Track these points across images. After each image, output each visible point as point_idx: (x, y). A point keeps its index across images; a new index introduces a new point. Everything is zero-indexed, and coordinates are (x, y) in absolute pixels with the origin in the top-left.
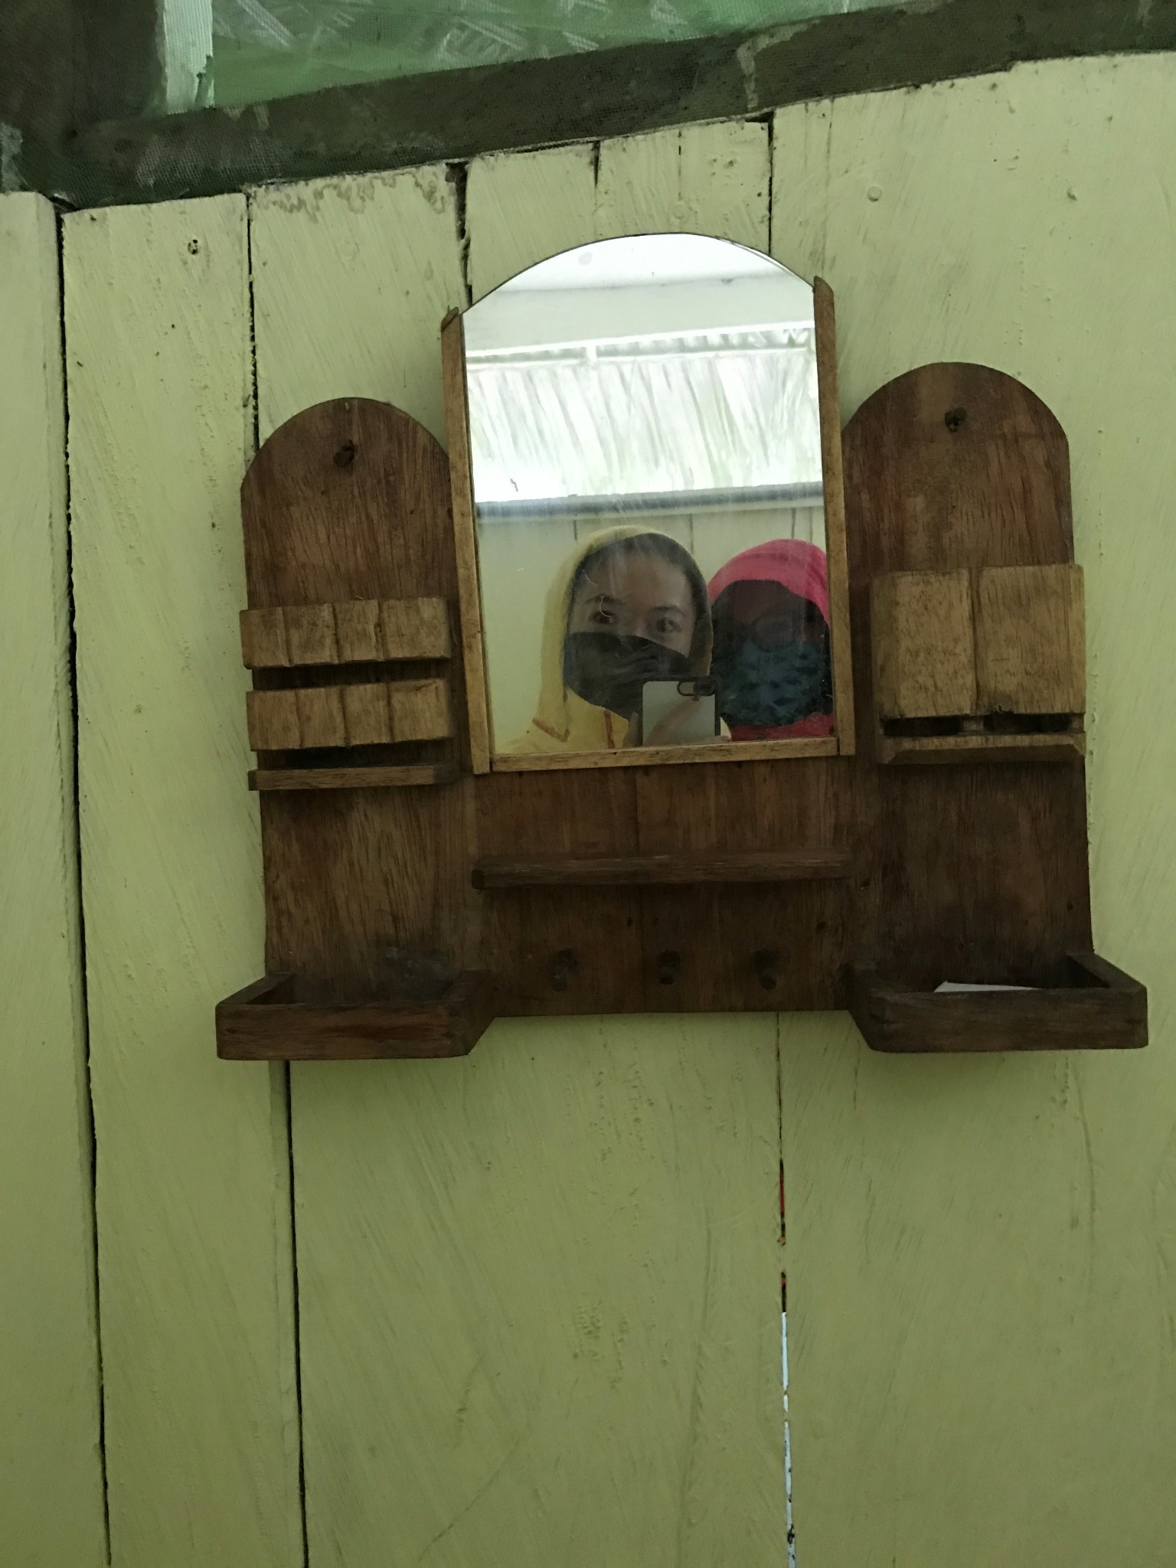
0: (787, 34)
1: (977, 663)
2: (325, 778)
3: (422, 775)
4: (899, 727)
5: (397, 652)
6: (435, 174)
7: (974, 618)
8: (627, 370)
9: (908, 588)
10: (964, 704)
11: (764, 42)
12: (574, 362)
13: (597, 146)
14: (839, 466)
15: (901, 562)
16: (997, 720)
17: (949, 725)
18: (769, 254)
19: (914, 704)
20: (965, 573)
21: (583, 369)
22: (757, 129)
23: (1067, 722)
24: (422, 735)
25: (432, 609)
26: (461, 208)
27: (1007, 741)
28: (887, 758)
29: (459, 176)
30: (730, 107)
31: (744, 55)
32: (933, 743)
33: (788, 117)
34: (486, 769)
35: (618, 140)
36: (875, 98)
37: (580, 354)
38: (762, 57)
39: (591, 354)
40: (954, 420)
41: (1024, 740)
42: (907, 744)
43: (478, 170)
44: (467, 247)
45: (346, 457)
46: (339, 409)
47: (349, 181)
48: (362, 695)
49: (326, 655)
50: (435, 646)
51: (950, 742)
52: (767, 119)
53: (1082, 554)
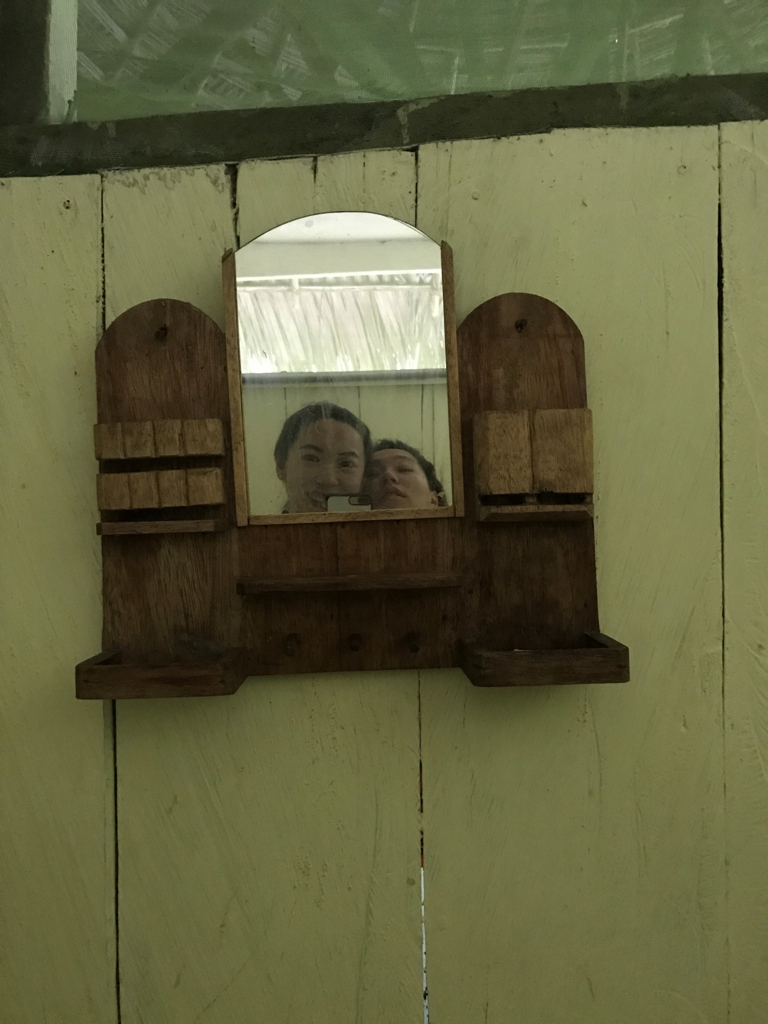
0: (426, 104)
1: (533, 464)
2: (145, 528)
3: (207, 525)
4: (489, 499)
5: (192, 451)
6: (219, 170)
7: (532, 438)
8: (318, 295)
9: (494, 420)
10: (524, 486)
11: (413, 107)
12: (283, 288)
13: (315, 159)
14: (455, 350)
15: (490, 405)
16: (545, 496)
17: (517, 499)
18: (416, 226)
19: (498, 487)
20: (526, 413)
21: (290, 293)
22: (410, 156)
23: (583, 498)
24: (207, 501)
25: (214, 426)
26: (234, 191)
27: (550, 508)
28: (482, 518)
29: (233, 172)
30: (392, 142)
31: (401, 115)
32: (508, 509)
33: (427, 150)
34: (245, 523)
35: (328, 157)
36: (476, 143)
37: (288, 283)
38: (412, 115)
39: (296, 285)
40: (520, 326)
41: (559, 508)
42: (494, 510)
43: (244, 169)
44: (237, 214)
45: (162, 334)
46: (159, 306)
47: (166, 171)
48: (170, 477)
49: (148, 452)
50: (215, 448)
51: (518, 509)
52: (415, 150)
53: (593, 402)
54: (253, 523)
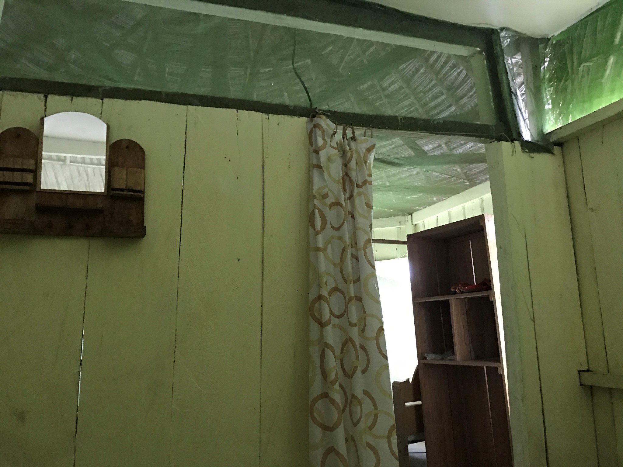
0: (108, 88)
1: (127, 181)
2: (7, 187)
3: (27, 188)
4: (114, 189)
5: (25, 167)
6: (42, 96)
7: (127, 175)
9: (116, 169)
10: (124, 187)
11: (103, 88)
13: (72, 98)
14: (108, 151)
15: (117, 166)
16: (130, 190)
17: (122, 190)
18: (101, 119)
19: (117, 186)
20: (126, 168)
22: (101, 101)
23: (142, 192)
24: (28, 182)
25: (33, 162)
26: (46, 102)
27: (130, 193)
28: (111, 194)
29: (46, 97)
30: (96, 97)
31: (100, 90)
32: (118, 192)
33: (106, 100)
34: (39, 190)
35: (76, 98)
36: (120, 100)
38: (104, 91)
40: (127, 147)
41: (133, 193)
42: (114, 192)
43: (50, 97)
44: (46, 108)
45: (18, 136)
46: (18, 129)
47: (24, 94)
48: (17, 174)
49: (10, 166)
50: (32, 167)
51: (121, 192)
52: (102, 100)
53: (146, 168)
54: (41, 191)
